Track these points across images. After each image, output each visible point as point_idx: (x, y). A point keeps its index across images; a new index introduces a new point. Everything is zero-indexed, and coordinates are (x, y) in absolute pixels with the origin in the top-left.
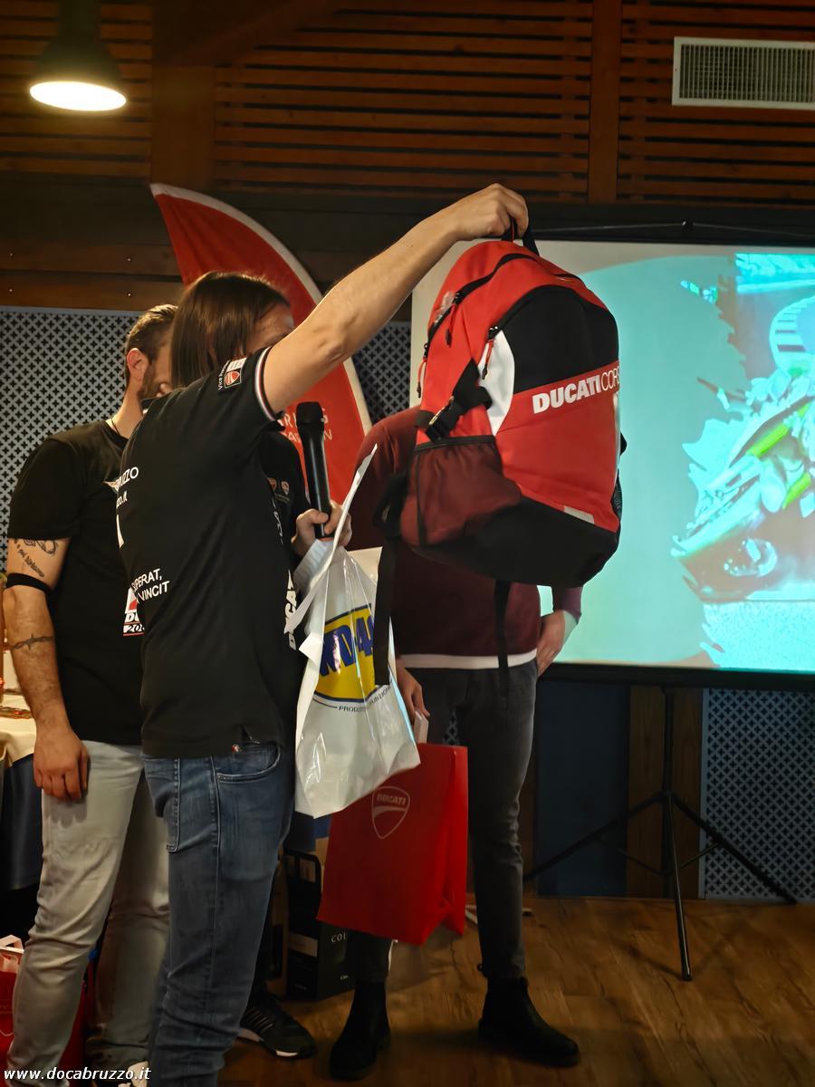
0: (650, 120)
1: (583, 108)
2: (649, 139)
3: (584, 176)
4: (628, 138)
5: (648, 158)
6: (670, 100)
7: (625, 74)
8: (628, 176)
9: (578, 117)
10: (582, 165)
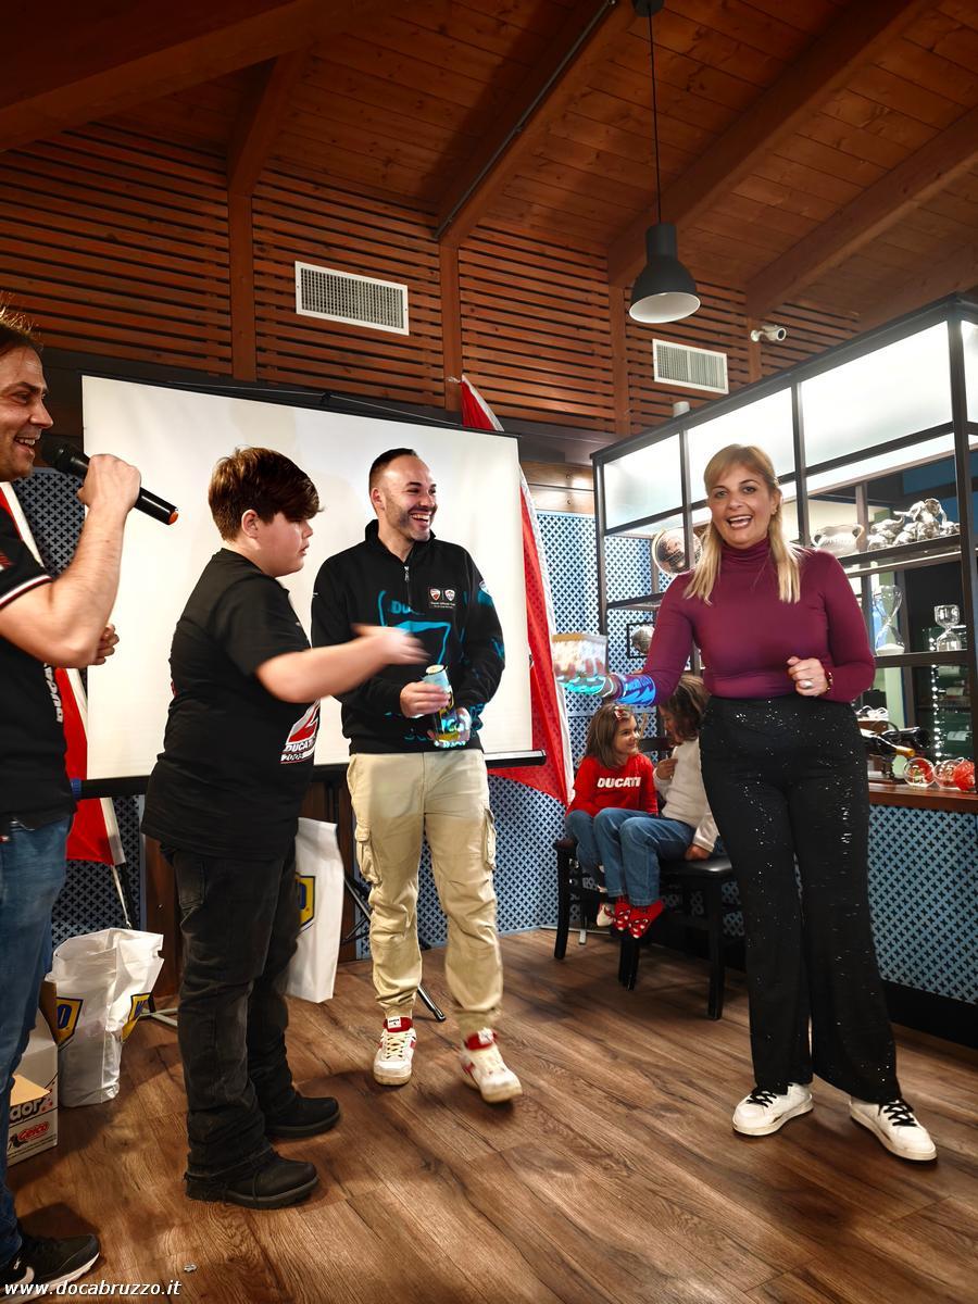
0: (279, 323)
1: (224, 304)
2: (279, 338)
3: (229, 360)
4: (263, 335)
5: (279, 353)
6: (295, 310)
7: (257, 283)
8: (264, 366)
9: (220, 312)
10: (226, 351)
